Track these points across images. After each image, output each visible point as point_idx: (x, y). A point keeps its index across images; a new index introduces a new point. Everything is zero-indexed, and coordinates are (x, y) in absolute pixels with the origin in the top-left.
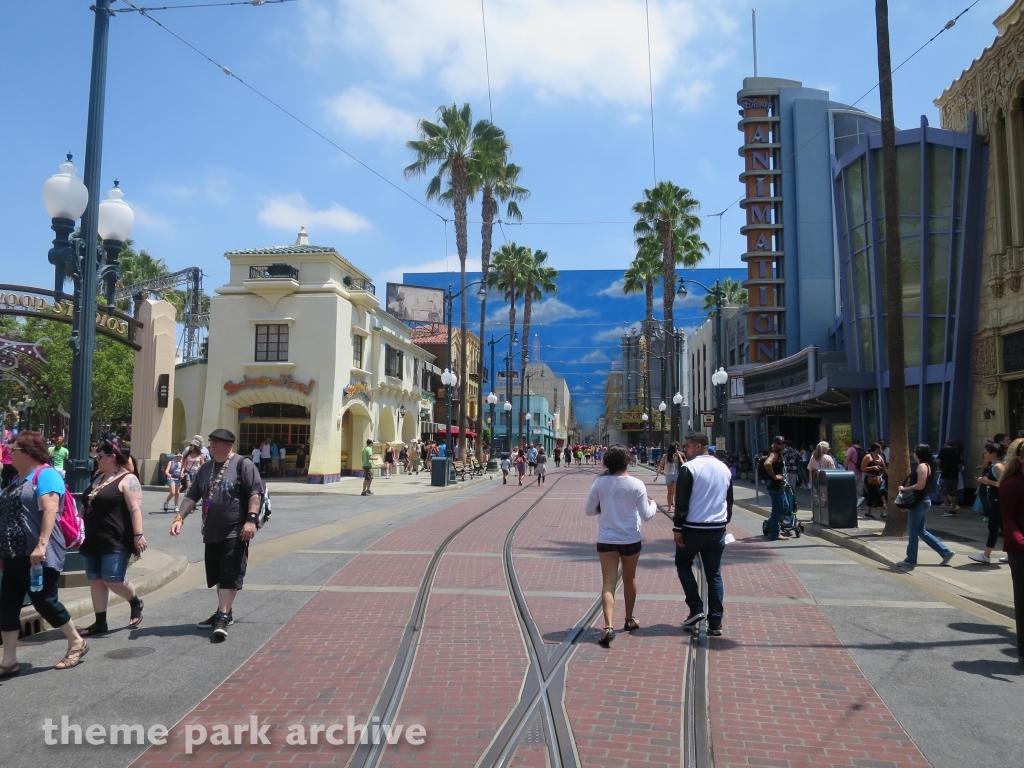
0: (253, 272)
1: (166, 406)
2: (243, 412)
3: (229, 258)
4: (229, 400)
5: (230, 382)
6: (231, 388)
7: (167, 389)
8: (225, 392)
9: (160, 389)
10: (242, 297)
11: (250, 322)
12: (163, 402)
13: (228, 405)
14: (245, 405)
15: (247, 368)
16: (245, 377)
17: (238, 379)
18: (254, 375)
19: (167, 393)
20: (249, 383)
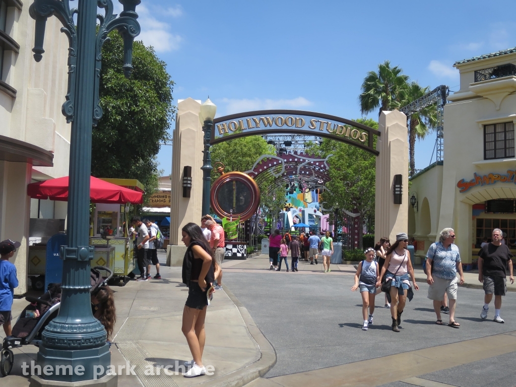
0: (478, 76)
1: (400, 203)
2: (476, 208)
3: (458, 68)
4: (462, 197)
5: (463, 180)
6: (464, 186)
7: (401, 188)
8: (458, 189)
9: (395, 187)
10: (470, 101)
11: (478, 122)
12: (398, 200)
13: (462, 202)
14: (477, 202)
15: (477, 166)
16: (475, 174)
17: (469, 177)
18: (483, 173)
19: (401, 191)
20: (479, 180)
